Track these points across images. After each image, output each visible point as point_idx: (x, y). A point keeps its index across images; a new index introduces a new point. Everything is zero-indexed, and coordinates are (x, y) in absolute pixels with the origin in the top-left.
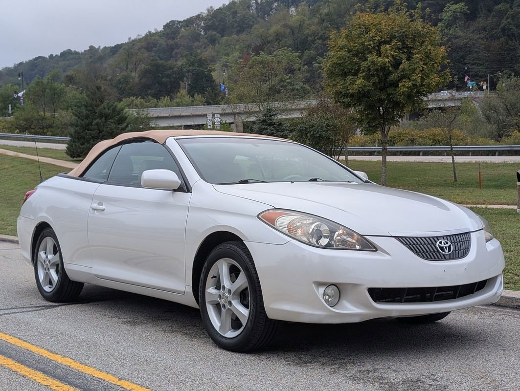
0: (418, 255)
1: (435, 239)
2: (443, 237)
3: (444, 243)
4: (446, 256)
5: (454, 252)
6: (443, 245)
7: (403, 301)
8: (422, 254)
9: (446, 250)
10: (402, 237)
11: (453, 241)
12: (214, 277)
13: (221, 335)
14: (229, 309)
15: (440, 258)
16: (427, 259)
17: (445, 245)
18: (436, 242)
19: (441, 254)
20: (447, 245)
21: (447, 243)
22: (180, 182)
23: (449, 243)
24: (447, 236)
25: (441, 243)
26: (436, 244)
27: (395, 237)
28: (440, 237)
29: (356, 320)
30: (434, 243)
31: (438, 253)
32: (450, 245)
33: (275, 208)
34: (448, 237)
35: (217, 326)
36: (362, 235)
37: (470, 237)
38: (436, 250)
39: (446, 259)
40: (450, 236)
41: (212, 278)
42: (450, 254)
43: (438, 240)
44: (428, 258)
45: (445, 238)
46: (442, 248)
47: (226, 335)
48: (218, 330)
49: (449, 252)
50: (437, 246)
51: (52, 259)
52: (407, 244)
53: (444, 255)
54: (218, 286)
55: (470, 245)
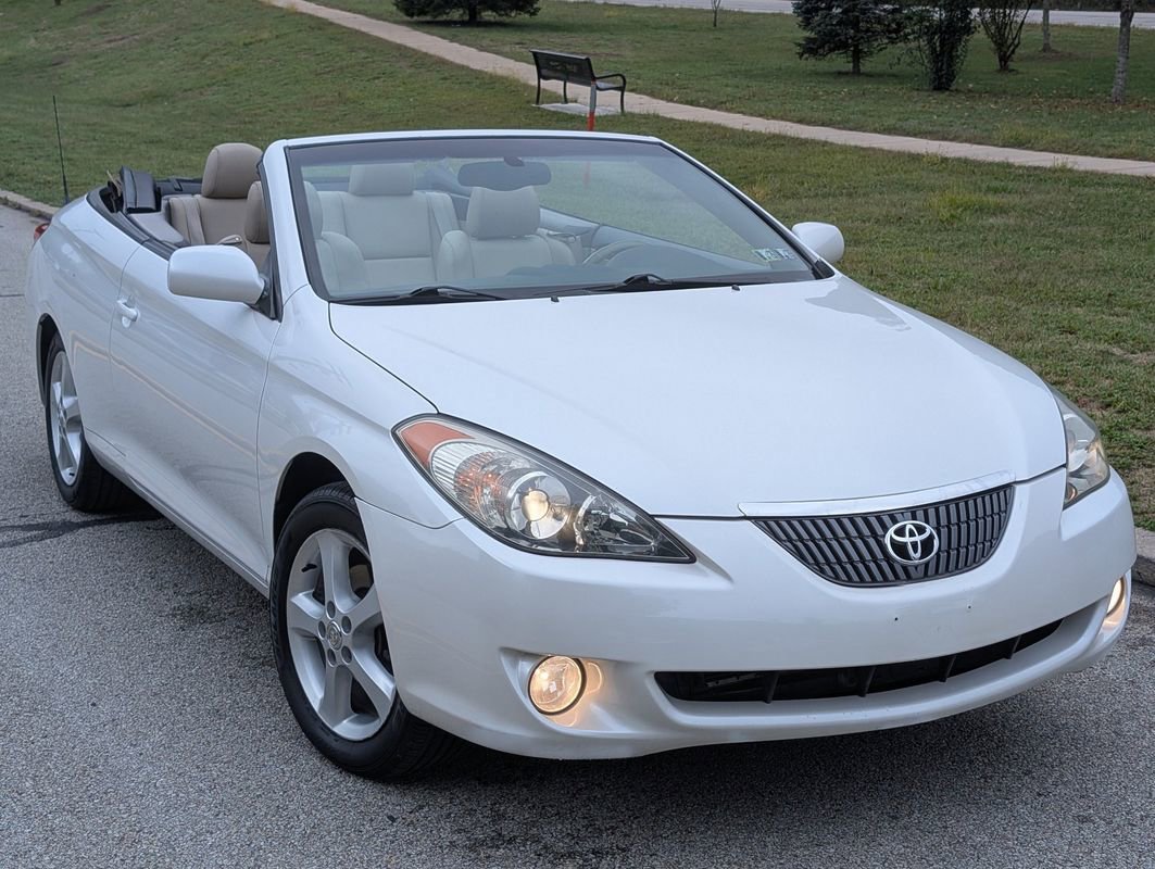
0: (821, 572)
1: (886, 519)
2: (912, 512)
3: (911, 531)
4: (912, 570)
5: (943, 555)
6: (907, 539)
7: (770, 697)
8: (833, 570)
9: (915, 551)
10: (776, 519)
11: (944, 521)
12: (310, 566)
13: (323, 723)
14: (343, 666)
15: (890, 576)
16: (849, 582)
17: (913, 539)
18: (885, 529)
19: (896, 565)
20: (918, 538)
21: (921, 530)
22: (261, 285)
23: (929, 530)
24: (925, 508)
25: (900, 532)
26: (884, 536)
27: (755, 519)
28: (903, 511)
29: (623, 753)
30: (879, 531)
31: (884, 565)
32: (931, 537)
33: (439, 413)
34: (931, 512)
35: (315, 697)
36: (652, 516)
37: (1008, 503)
38: (880, 555)
39: (909, 579)
40: (936, 505)
41: (304, 570)
42: (927, 564)
43: (895, 521)
44: (850, 579)
45: (920, 514)
46: (900, 549)
47: (337, 729)
48: (316, 706)
49: (921, 558)
50: (887, 541)
51: (71, 407)
52: (790, 539)
53: (905, 568)
54: (319, 596)
55: (1002, 527)
